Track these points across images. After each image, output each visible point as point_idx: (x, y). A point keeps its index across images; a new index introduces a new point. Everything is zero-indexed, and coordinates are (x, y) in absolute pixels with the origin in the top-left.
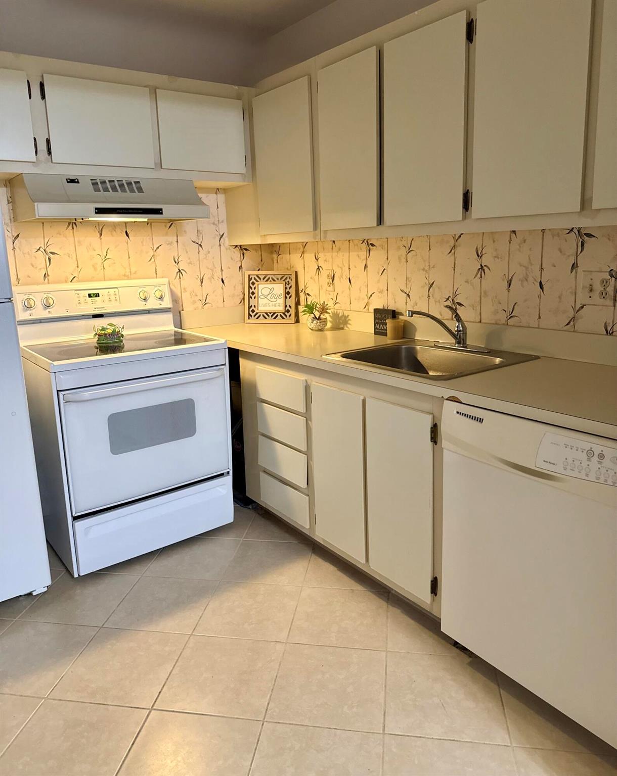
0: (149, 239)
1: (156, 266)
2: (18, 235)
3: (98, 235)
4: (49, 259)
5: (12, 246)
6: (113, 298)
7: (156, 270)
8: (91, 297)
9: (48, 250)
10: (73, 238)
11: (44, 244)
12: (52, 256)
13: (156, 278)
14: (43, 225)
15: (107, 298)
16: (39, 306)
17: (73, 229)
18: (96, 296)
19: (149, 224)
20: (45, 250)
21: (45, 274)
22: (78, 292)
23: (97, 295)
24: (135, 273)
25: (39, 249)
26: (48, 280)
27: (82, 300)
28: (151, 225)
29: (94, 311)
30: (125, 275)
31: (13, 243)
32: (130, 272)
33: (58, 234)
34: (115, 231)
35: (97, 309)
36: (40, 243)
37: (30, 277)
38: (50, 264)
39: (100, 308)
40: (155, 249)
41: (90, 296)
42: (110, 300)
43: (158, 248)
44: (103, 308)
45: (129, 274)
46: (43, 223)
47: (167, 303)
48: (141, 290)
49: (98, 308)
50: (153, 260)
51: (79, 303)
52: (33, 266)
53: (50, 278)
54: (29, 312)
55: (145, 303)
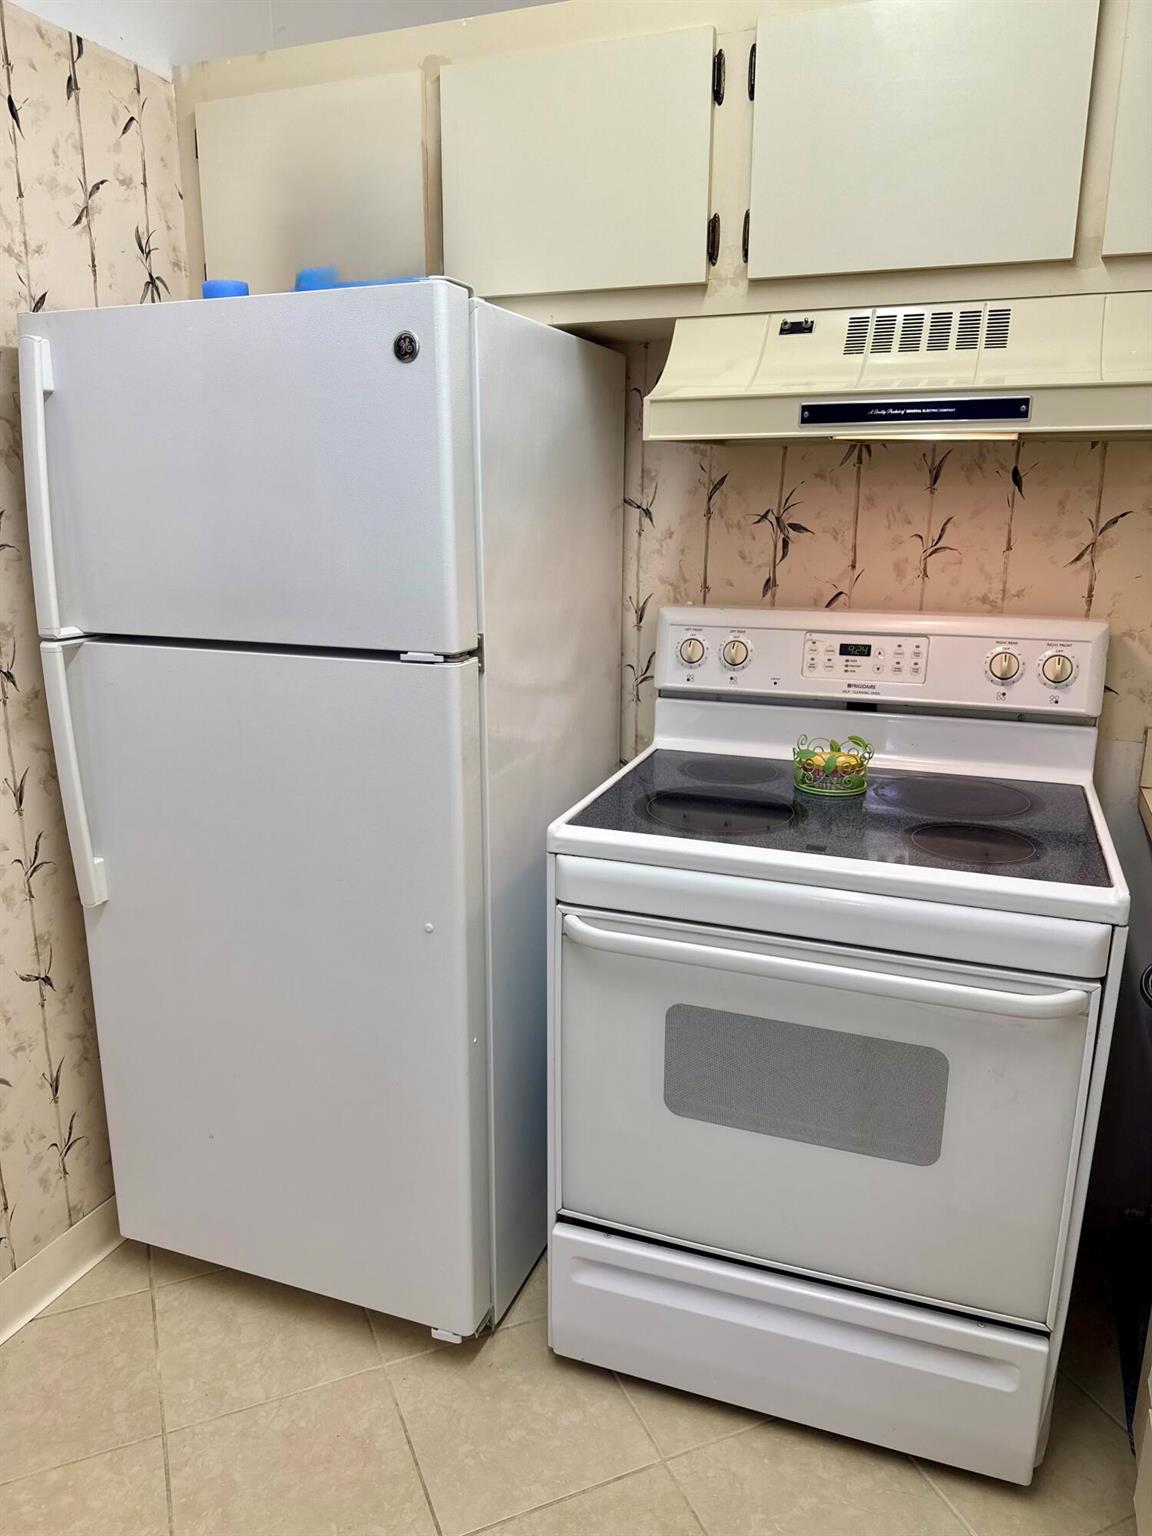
0: (1089, 492)
1: (1093, 578)
2: (724, 478)
3: (927, 478)
4: (785, 543)
5: (705, 507)
6: (907, 663)
7: (1091, 589)
8: (849, 654)
9: (787, 520)
10: (853, 490)
11: (779, 506)
12: (792, 533)
13: (1087, 615)
14: (785, 453)
15: (888, 661)
16: (713, 661)
17: (860, 460)
18: (862, 654)
19: (1099, 447)
20: (778, 519)
21: (768, 580)
22: (815, 636)
23: (864, 651)
24: (1019, 594)
25: (764, 517)
26: (774, 596)
27: (821, 658)
28: (1105, 445)
29: (844, 692)
30: (984, 600)
31: (710, 499)
32: (1004, 591)
33: (817, 476)
34: (980, 468)
35: (852, 689)
36: (767, 500)
37: (732, 585)
38: (784, 555)
39: (862, 687)
40: (1102, 525)
41: (845, 650)
42: (899, 670)
43: (1114, 521)
44: (873, 687)
45: (1000, 596)
46: (786, 448)
47: (1081, 699)
48: (1000, 649)
49: (855, 686)
50: (1087, 558)
51: (812, 666)
52: (743, 558)
53: (779, 590)
54: (687, 672)
55: (1002, 689)
